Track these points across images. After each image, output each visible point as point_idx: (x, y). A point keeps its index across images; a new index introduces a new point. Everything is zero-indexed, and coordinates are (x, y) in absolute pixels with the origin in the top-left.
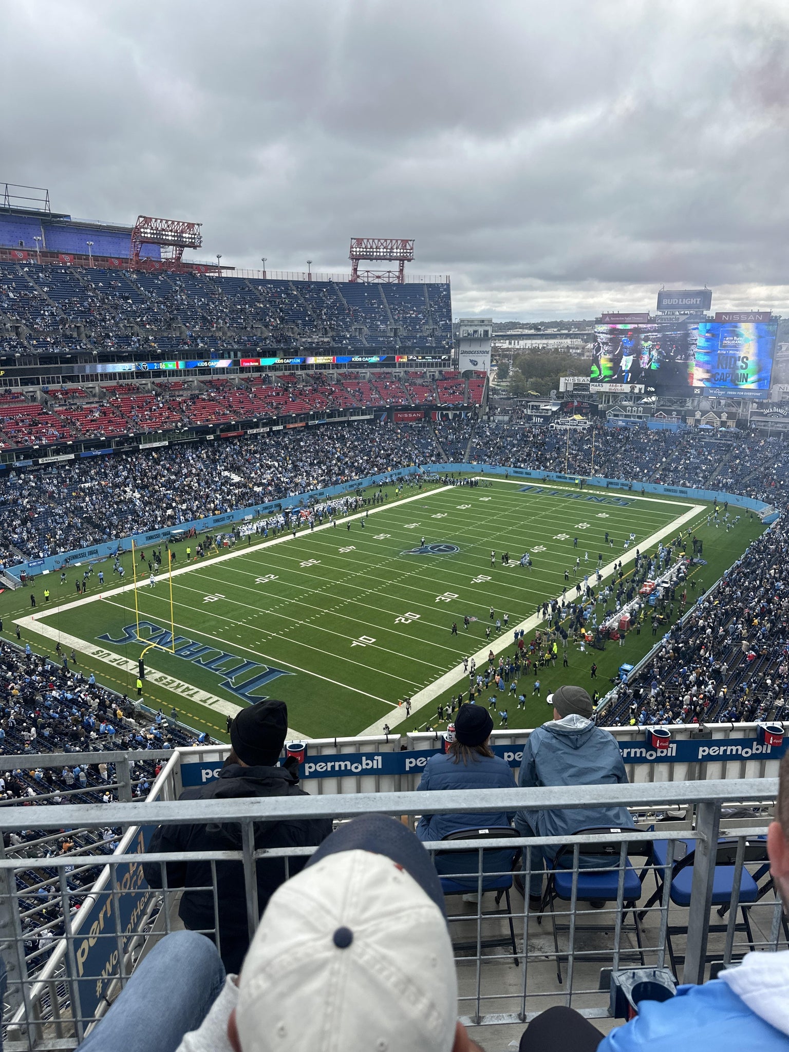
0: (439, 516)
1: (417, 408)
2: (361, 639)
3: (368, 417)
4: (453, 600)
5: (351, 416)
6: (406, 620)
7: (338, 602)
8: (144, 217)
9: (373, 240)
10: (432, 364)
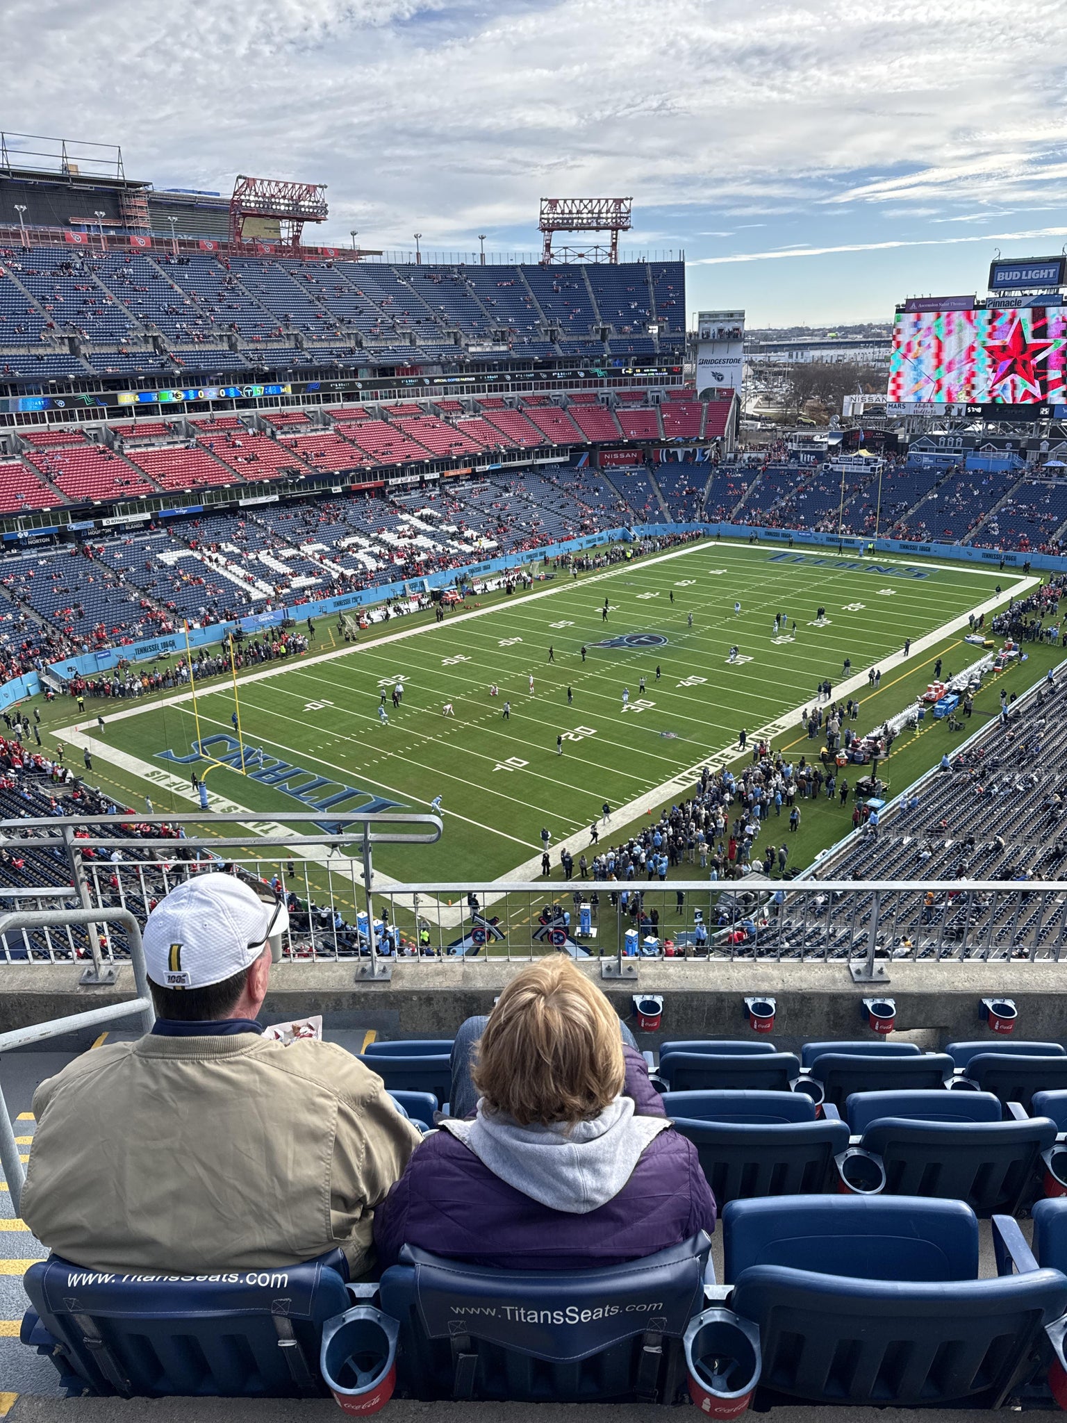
0: (647, 596)
1: (632, 445)
2: (508, 761)
3: (561, 459)
4: (646, 710)
5: (537, 458)
6: (576, 736)
7: (484, 712)
8: (245, 178)
9: (573, 201)
10: (656, 379)
